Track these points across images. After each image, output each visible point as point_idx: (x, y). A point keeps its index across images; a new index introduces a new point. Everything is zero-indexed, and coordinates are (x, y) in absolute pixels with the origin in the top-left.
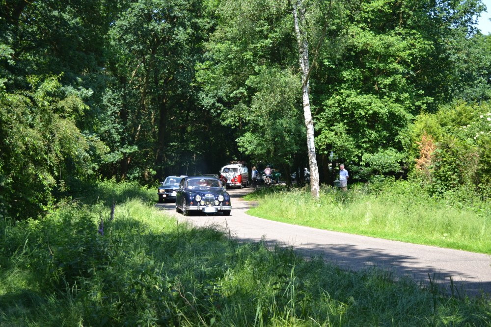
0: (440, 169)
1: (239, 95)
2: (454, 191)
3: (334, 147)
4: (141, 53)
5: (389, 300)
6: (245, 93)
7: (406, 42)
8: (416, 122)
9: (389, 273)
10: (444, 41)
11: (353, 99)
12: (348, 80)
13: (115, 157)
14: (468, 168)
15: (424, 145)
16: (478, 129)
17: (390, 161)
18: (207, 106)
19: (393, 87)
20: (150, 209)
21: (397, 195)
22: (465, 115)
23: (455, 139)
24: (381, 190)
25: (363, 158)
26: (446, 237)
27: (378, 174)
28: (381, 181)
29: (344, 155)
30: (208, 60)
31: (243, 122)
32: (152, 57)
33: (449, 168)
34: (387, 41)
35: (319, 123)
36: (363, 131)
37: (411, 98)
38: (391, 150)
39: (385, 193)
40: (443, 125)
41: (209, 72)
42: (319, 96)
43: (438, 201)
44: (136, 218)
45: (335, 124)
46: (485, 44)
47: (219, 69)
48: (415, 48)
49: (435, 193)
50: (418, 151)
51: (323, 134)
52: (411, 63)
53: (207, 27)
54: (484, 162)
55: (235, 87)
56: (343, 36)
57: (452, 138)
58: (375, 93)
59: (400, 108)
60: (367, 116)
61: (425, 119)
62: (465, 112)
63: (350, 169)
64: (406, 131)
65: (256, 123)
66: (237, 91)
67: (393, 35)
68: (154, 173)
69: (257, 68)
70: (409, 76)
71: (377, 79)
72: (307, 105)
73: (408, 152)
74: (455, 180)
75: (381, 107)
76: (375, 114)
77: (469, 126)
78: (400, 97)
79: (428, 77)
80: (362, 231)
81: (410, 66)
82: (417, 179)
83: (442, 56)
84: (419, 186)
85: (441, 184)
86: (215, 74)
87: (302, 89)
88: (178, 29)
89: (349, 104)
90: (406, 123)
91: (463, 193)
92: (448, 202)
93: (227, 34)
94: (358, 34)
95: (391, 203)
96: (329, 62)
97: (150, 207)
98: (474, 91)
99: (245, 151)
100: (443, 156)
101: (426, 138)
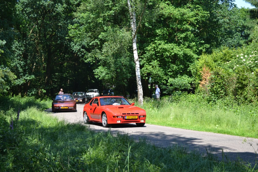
0: (214, 87)
1: (95, 44)
2: (222, 100)
3: (152, 75)
4: (35, 19)
5: (185, 164)
6: (99, 43)
7: (193, 12)
8: (199, 60)
9: (184, 148)
10: (215, 11)
11: (163, 46)
12: (159, 35)
13: (20, 82)
14: (230, 86)
15: (204, 73)
16: (235, 63)
17: (184, 83)
18: (76, 51)
19: (186, 39)
20: (42, 113)
21: (189, 103)
22: (228, 55)
23: (222, 69)
24: (179, 100)
25: (169, 81)
26: (217, 127)
27: (178, 90)
28: (179, 95)
29: (158, 80)
30: (76, 23)
31: (97, 60)
32: (42, 21)
33: (219, 87)
34: (182, 12)
35: (143, 61)
36: (168, 65)
37: (196, 45)
38: (185, 76)
39: (182, 102)
40: (215, 61)
41: (77, 31)
42: (142, 45)
43: (213, 106)
44: (33, 118)
45: (152, 61)
46: (239, 13)
47: (83, 29)
48: (199, 16)
49: (211, 101)
50: (201, 77)
51: (145, 67)
52: (197, 25)
53: (75, 3)
54: (239, 83)
55: (92, 40)
56: (156, 9)
57: (221, 69)
58: (176, 42)
59: (190, 51)
60: (171, 56)
61: (205, 58)
62: (228, 53)
63: (161, 88)
64: (194, 65)
65: (105, 60)
66: (94, 42)
67: (185, 8)
68: (45, 91)
69: (105, 28)
70: (195, 32)
71: (177, 34)
72: (135, 50)
73: (195, 77)
74: (222, 93)
75: (179, 51)
76: (176, 55)
77: (230, 61)
78: (190, 45)
79: (206, 33)
80: (169, 124)
82: (200, 93)
83: (215, 20)
84: (201, 98)
85: (215, 96)
86: (80, 32)
87: (132, 40)
88: (58, 5)
89: (160, 49)
90: (194, 60)
91: (227, 101)
92: (218, 106)
93: (88, 7)
94: (165, 7)
95: (185, 107)
96: (148, 24)
97: (42, 112)
98: (233, 41)
99: (99, 78)
100: (215, 79)
101: (205, 69)
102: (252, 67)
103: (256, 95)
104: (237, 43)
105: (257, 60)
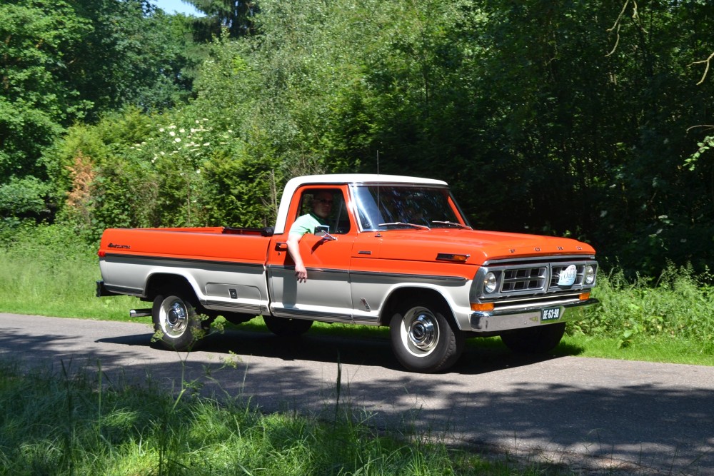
0: (102, 206)
7: (50, 18)
8: (66, 137)
10: (108, 19)
14: (143, 203)
15: (79, 172)
16: (157, 148)
17: (27, 196)
19: (31, 84)
22: (140, 127)
23: (124, 163)
24: (13, 240)
26: (108, 305)
28: (13, 227)
33: (116, 205)
34: (21, 15)
37: (60, 102)
39: (19, 244)
40: (107, 142)
46: (169, 27)
48: (65, 28)
49: (96, 242)
50: (70, 181)
52: (59, 51)
54: (166, 195)
57: (119, 161)
58: (4, 93)
59: (42, 117)
61: (79, 132)
62: (140, 123)
64: (54, 150)
67: (29, 6)
70: (57, 68)
71: (6, 72)
73: (55, 182)
74: (124, 221)
75: (12, 114)
76: (4, 124)
77: (144, 143)
78: (43, 100)
79: (85, 71)
81: (57, 54)
82: (69, 221)
83: (106, 40)
84: (72, 232)
90: (53, 140)
95: (29, 259)
98: (155, 94)
100: (107, 186)
101: (82, 161)
102: (196, 158)
103: (205, 224)
104: (166, 97)
105: (208, 141)
